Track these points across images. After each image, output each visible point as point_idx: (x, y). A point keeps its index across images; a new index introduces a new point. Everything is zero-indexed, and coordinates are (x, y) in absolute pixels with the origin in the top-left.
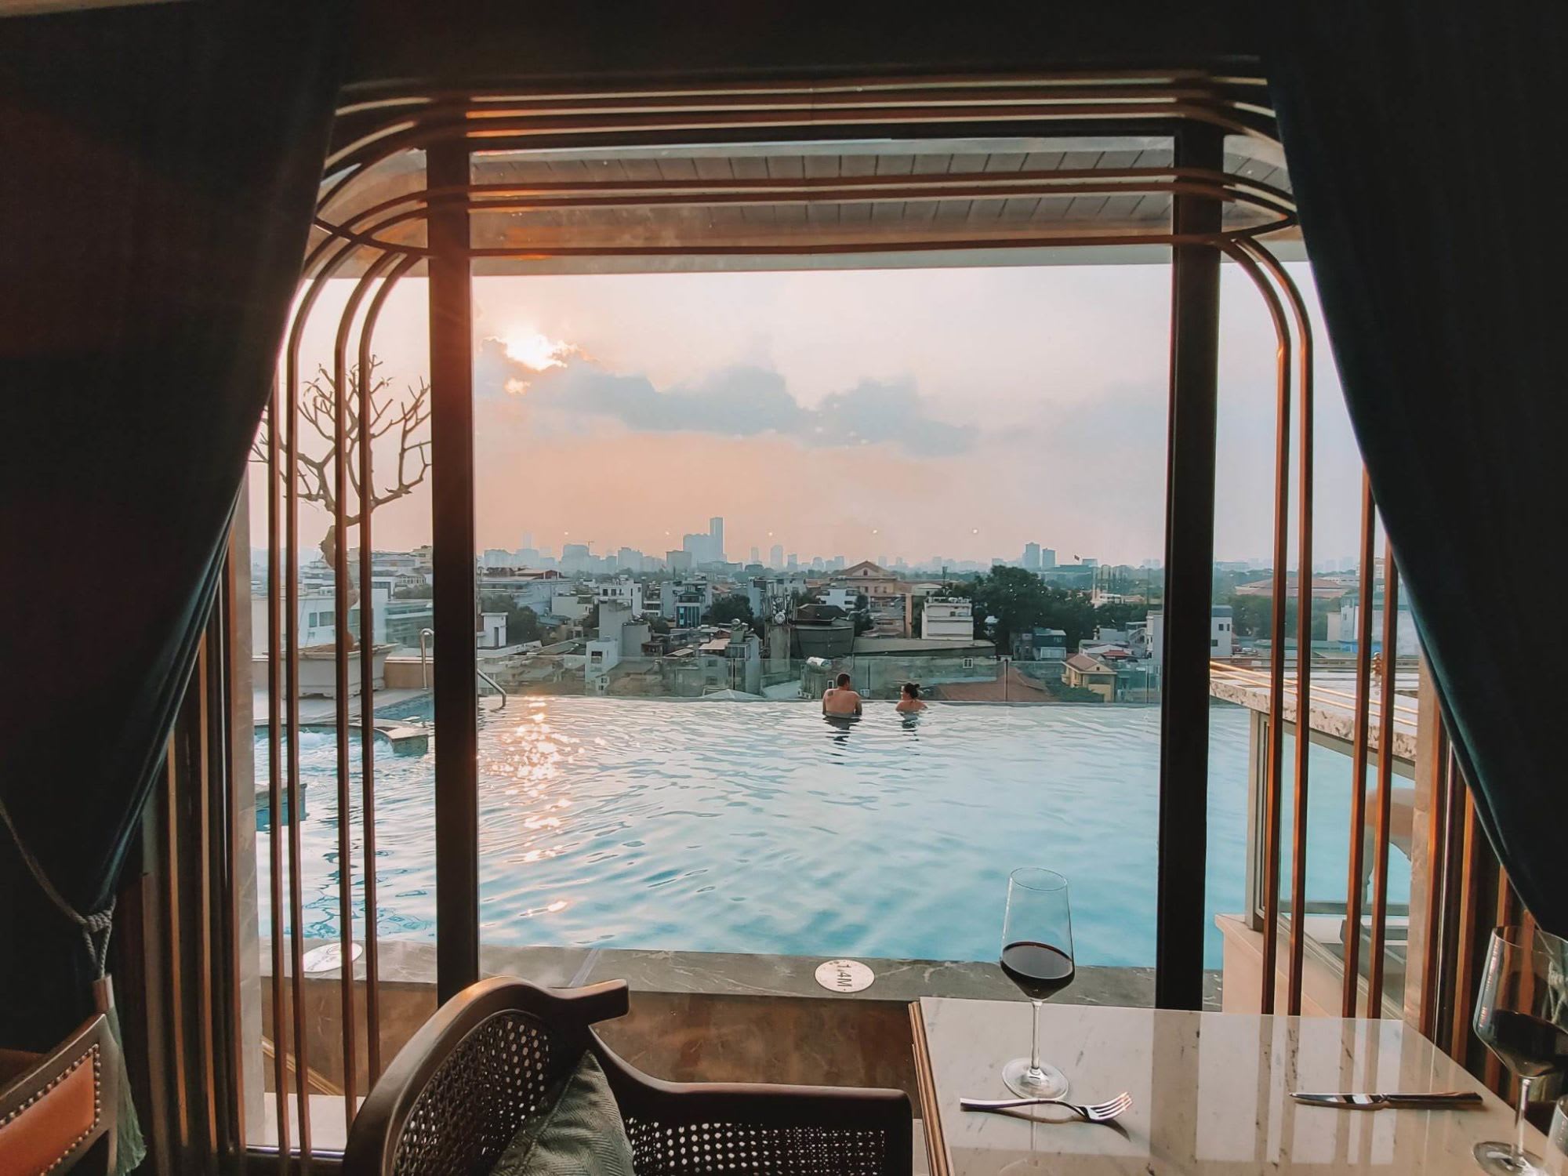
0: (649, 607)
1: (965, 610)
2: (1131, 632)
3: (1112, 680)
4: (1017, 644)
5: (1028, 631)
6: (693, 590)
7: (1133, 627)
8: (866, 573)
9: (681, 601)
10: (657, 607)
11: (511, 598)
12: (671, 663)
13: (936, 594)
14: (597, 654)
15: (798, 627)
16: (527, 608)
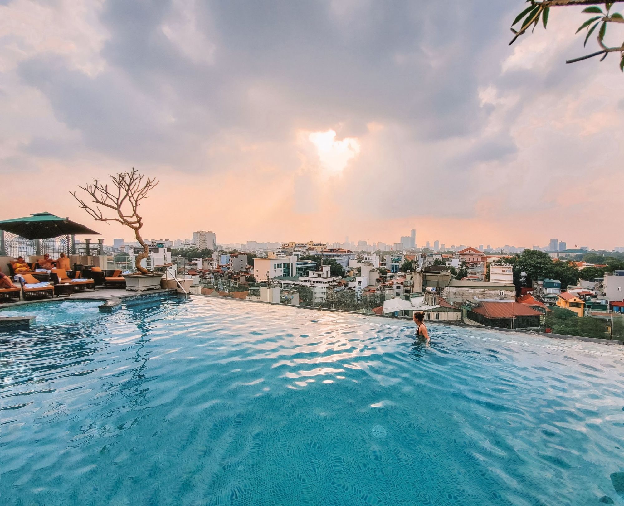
0: (382, 264)
1: (510, 269)
2: (596, 282)
3: (582, 306)
4: (535, 286)
5: (541, 280)
6: (397, 258)
7: (597, 280)
8: (470, 252)
9: (392, 262)
10: (385, 265)
11: (335, 260)
12: (384, 286)
13: (497, 262)
14: (360, 282)
15: (426, 274)
16: (339, 264)
